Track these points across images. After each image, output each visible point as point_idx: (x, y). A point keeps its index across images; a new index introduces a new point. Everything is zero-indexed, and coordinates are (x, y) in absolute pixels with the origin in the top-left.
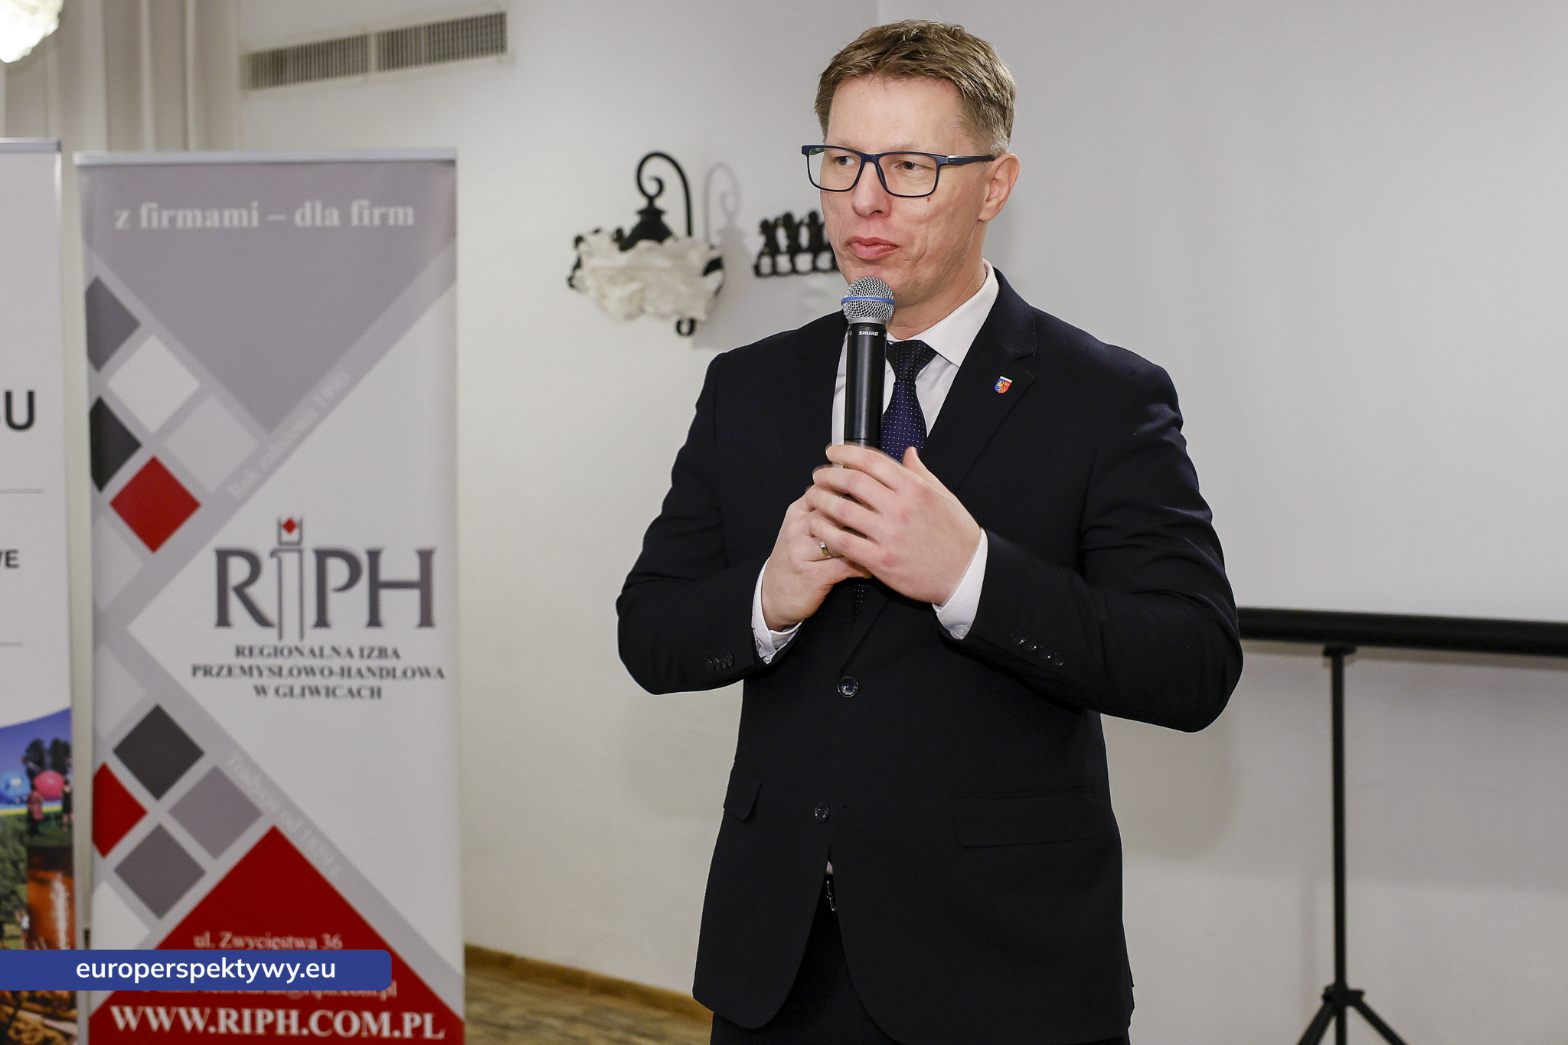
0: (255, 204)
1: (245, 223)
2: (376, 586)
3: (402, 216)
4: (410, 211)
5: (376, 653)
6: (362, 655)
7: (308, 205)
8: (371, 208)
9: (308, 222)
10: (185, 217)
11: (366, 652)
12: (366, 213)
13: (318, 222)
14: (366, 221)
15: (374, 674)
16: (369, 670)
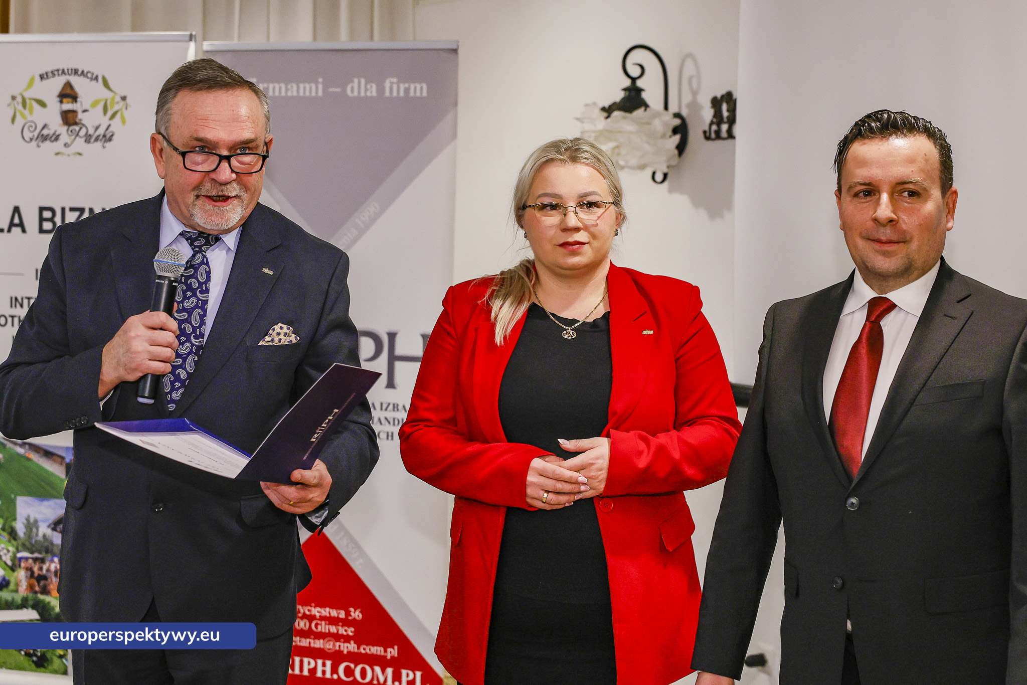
0: (320, 80)
1: (314, 94)
2: (393, 358)
3: (419, 90)
4: (425, 86)
5: (391, 407)
6: (382, 409)
7: (356, 81)
8: (398, 83)
9: (356, 94)
10: (274, 88)
11: (384, 406)
12: (395, 87)
13: (362, 94)
14: (395, 94)
15: (389, 422)
16: (386, 419)
